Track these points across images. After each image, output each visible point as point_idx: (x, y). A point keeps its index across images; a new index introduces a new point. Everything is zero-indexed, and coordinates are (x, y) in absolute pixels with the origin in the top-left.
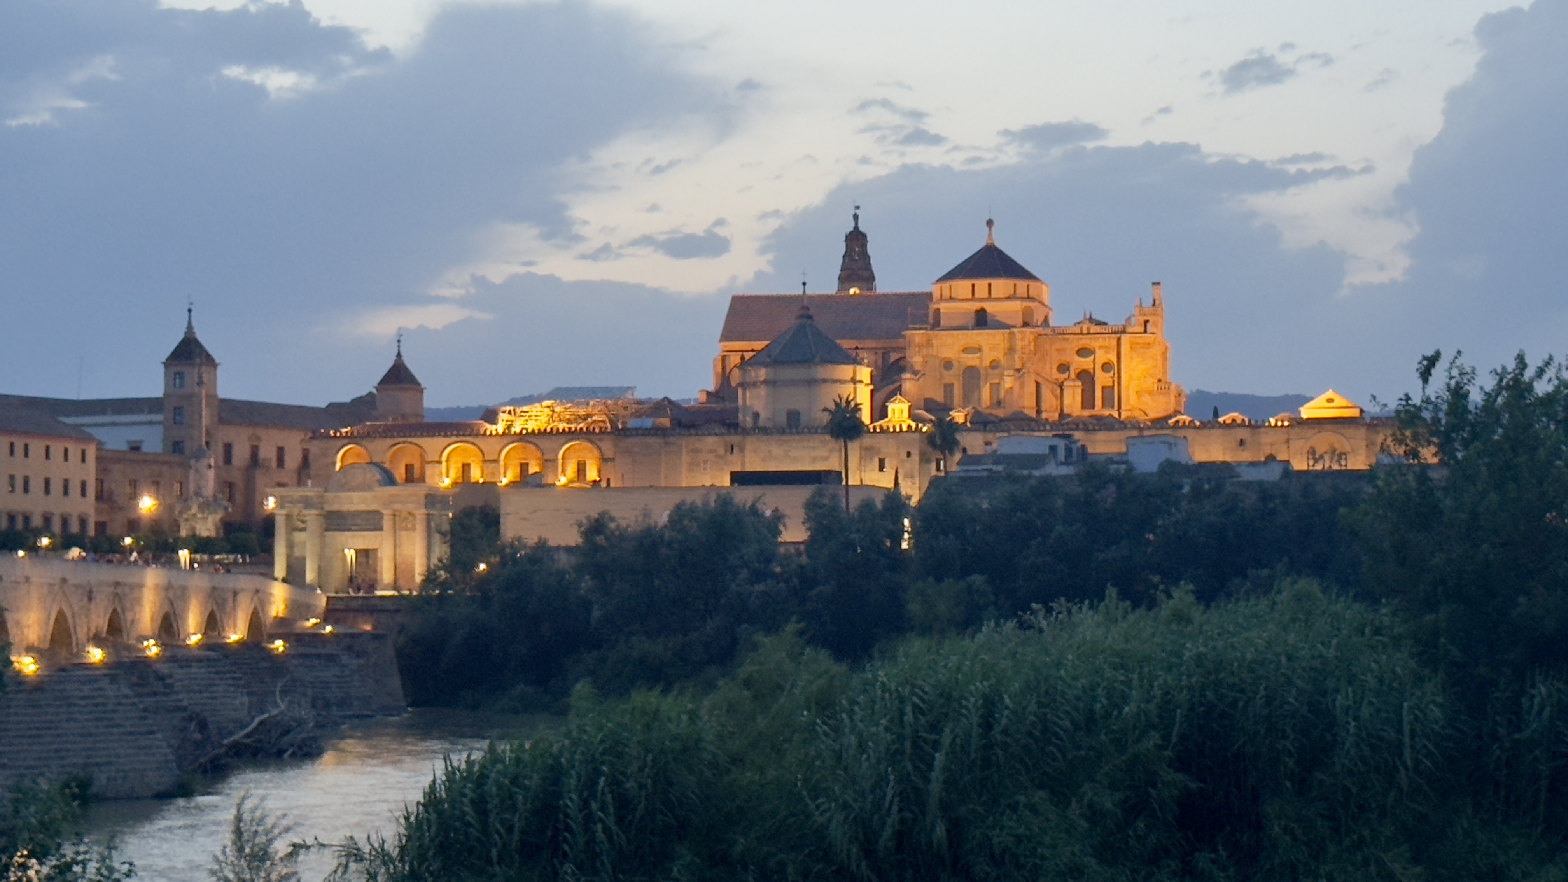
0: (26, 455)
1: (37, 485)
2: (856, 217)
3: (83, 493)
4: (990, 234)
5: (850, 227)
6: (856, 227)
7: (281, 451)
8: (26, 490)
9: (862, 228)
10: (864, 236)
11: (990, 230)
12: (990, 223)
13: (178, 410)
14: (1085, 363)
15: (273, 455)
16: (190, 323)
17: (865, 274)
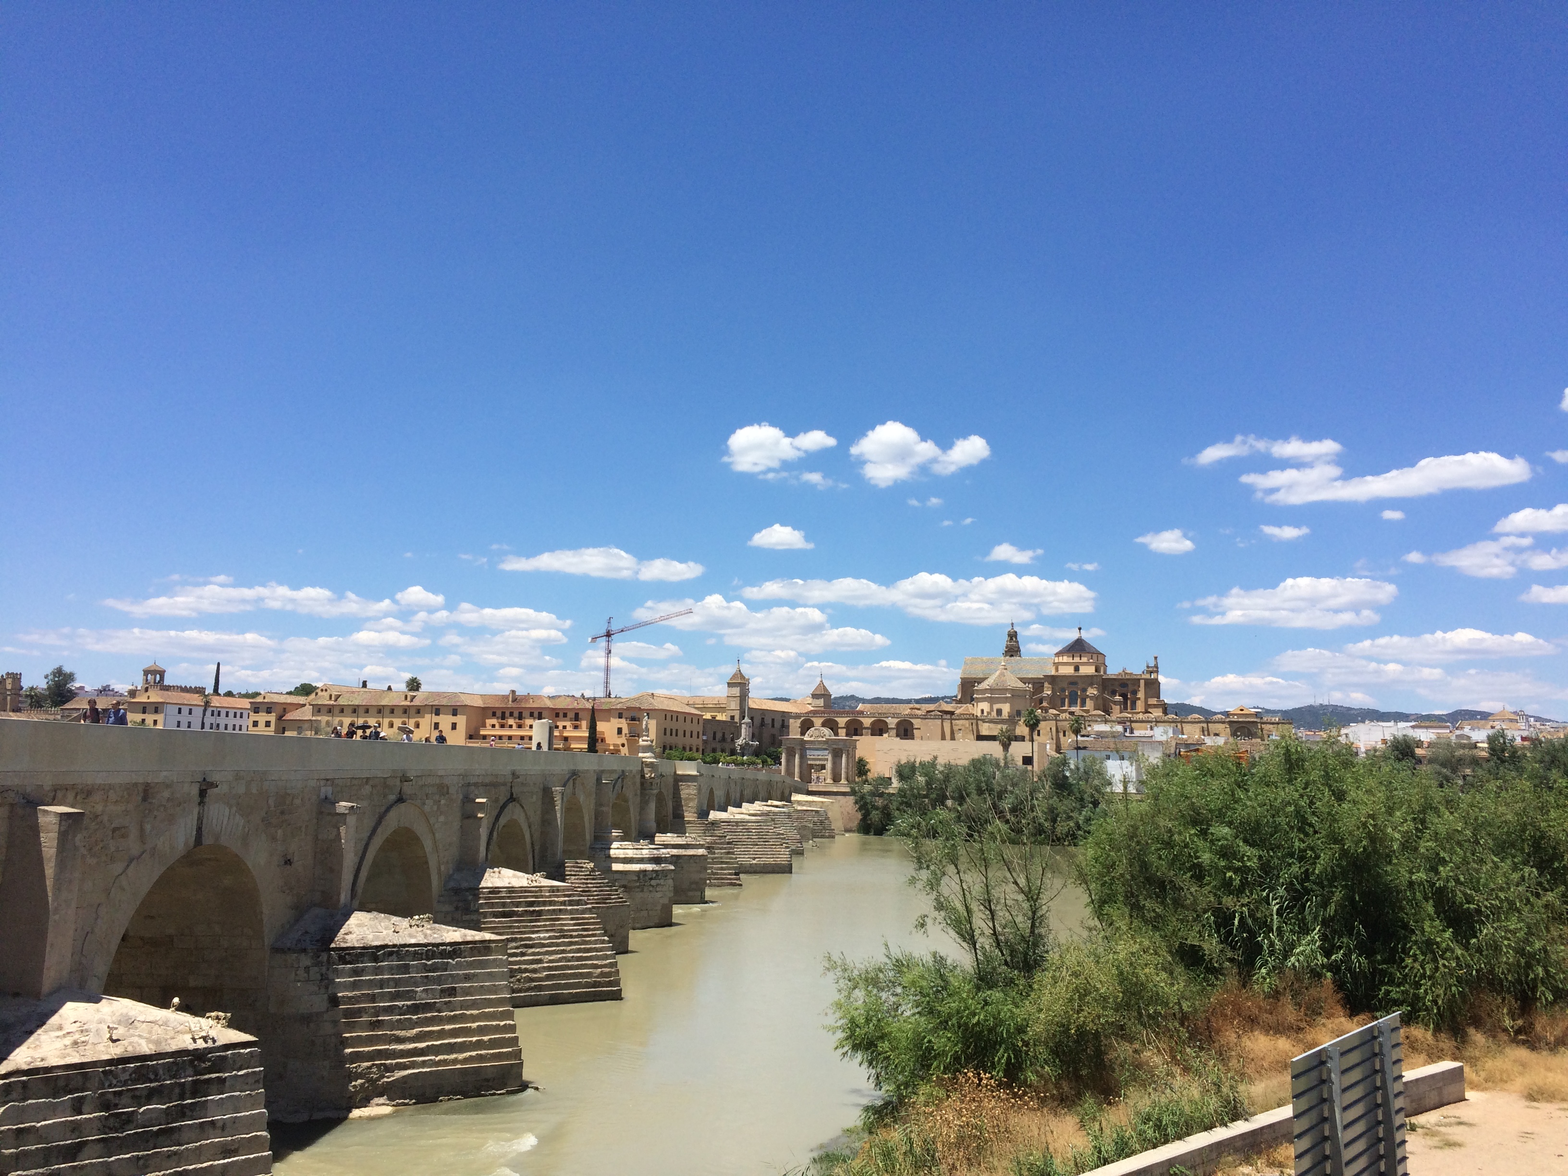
1: (681, 733)
2: (1012, 625)
4: (1080, 634)
5: (1010, 630)
6: (1013, 629)
7: (773, 720)
8: (677, 735)
10: (1016, 633)
12: (1080, 629)
14: (1124, 690)
15: (770, 722)
16: (738, 666)
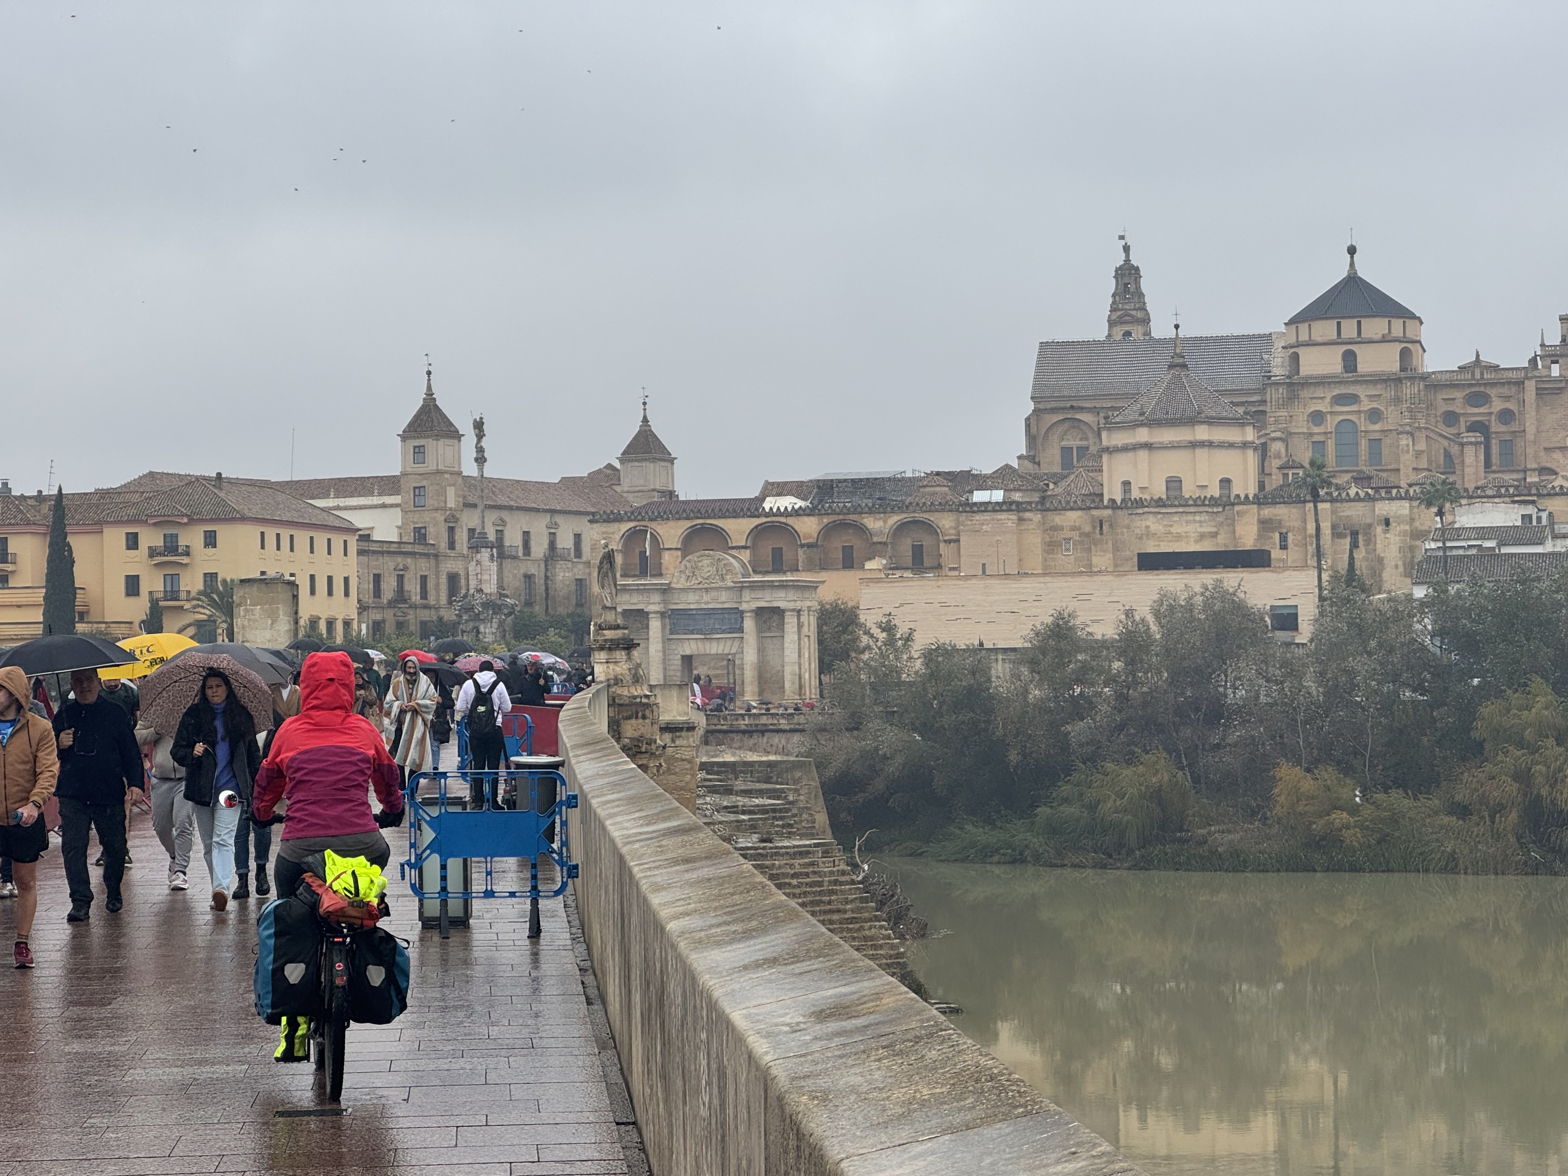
0: (292, 550)
2: (1126, 249)
3: (347, 594)
4: (1352, 264)
5: (1120, 261)
6: (1127, 260)
7: (526, 536)
9: (1134, 262)
10: (1137, 269)
11: (1352, 258)
12: (1352, 251)
13: (419, 491)
14: (1477, 412)
15: (518, 541)
16: (429, 387)
17: (1140, 314)
